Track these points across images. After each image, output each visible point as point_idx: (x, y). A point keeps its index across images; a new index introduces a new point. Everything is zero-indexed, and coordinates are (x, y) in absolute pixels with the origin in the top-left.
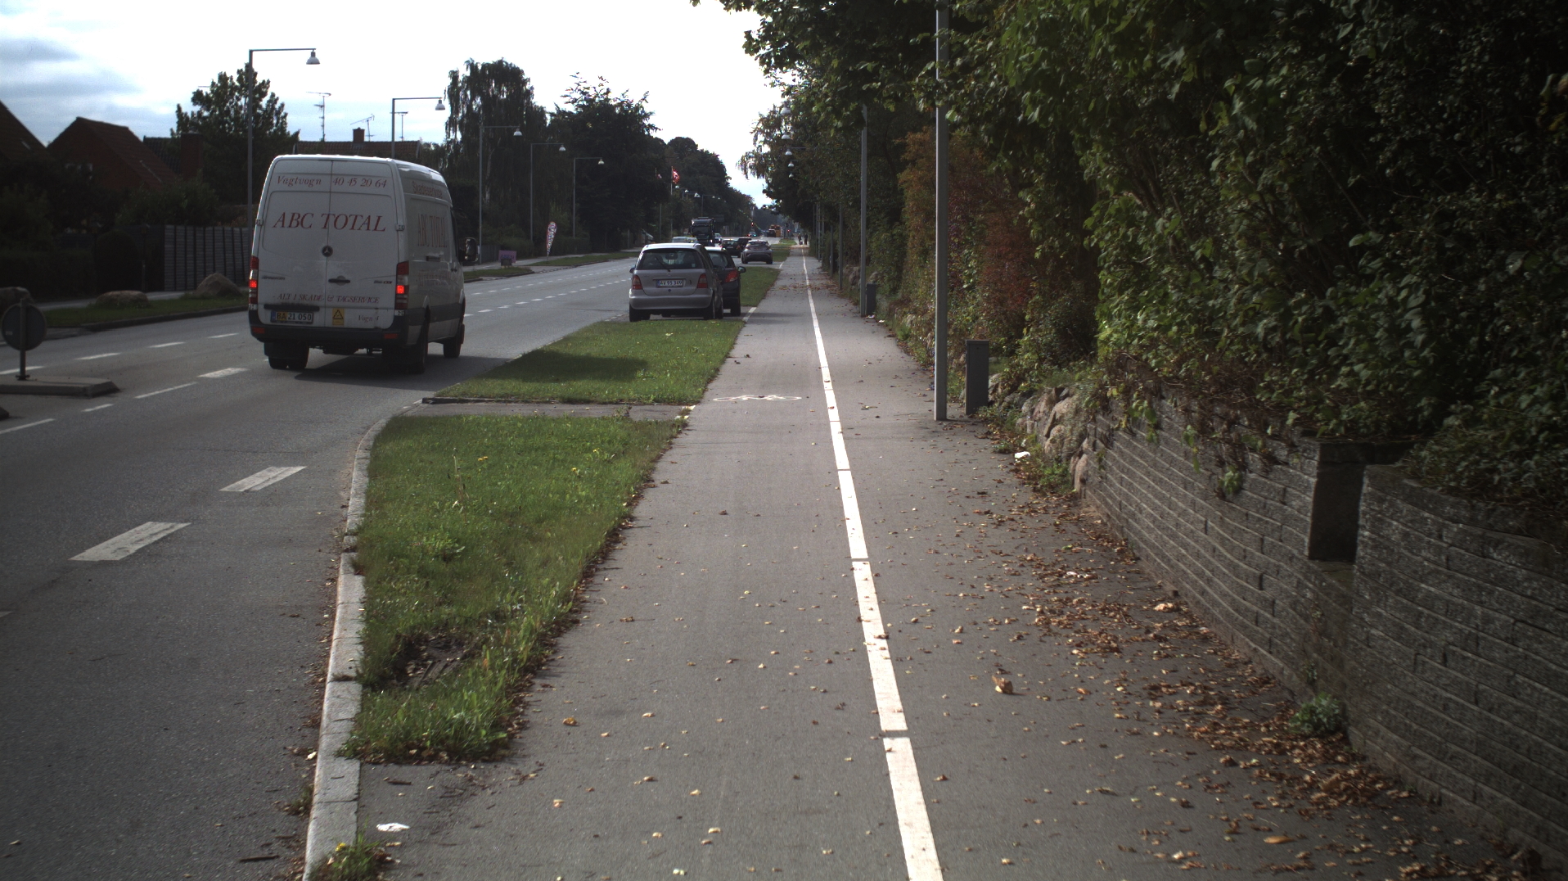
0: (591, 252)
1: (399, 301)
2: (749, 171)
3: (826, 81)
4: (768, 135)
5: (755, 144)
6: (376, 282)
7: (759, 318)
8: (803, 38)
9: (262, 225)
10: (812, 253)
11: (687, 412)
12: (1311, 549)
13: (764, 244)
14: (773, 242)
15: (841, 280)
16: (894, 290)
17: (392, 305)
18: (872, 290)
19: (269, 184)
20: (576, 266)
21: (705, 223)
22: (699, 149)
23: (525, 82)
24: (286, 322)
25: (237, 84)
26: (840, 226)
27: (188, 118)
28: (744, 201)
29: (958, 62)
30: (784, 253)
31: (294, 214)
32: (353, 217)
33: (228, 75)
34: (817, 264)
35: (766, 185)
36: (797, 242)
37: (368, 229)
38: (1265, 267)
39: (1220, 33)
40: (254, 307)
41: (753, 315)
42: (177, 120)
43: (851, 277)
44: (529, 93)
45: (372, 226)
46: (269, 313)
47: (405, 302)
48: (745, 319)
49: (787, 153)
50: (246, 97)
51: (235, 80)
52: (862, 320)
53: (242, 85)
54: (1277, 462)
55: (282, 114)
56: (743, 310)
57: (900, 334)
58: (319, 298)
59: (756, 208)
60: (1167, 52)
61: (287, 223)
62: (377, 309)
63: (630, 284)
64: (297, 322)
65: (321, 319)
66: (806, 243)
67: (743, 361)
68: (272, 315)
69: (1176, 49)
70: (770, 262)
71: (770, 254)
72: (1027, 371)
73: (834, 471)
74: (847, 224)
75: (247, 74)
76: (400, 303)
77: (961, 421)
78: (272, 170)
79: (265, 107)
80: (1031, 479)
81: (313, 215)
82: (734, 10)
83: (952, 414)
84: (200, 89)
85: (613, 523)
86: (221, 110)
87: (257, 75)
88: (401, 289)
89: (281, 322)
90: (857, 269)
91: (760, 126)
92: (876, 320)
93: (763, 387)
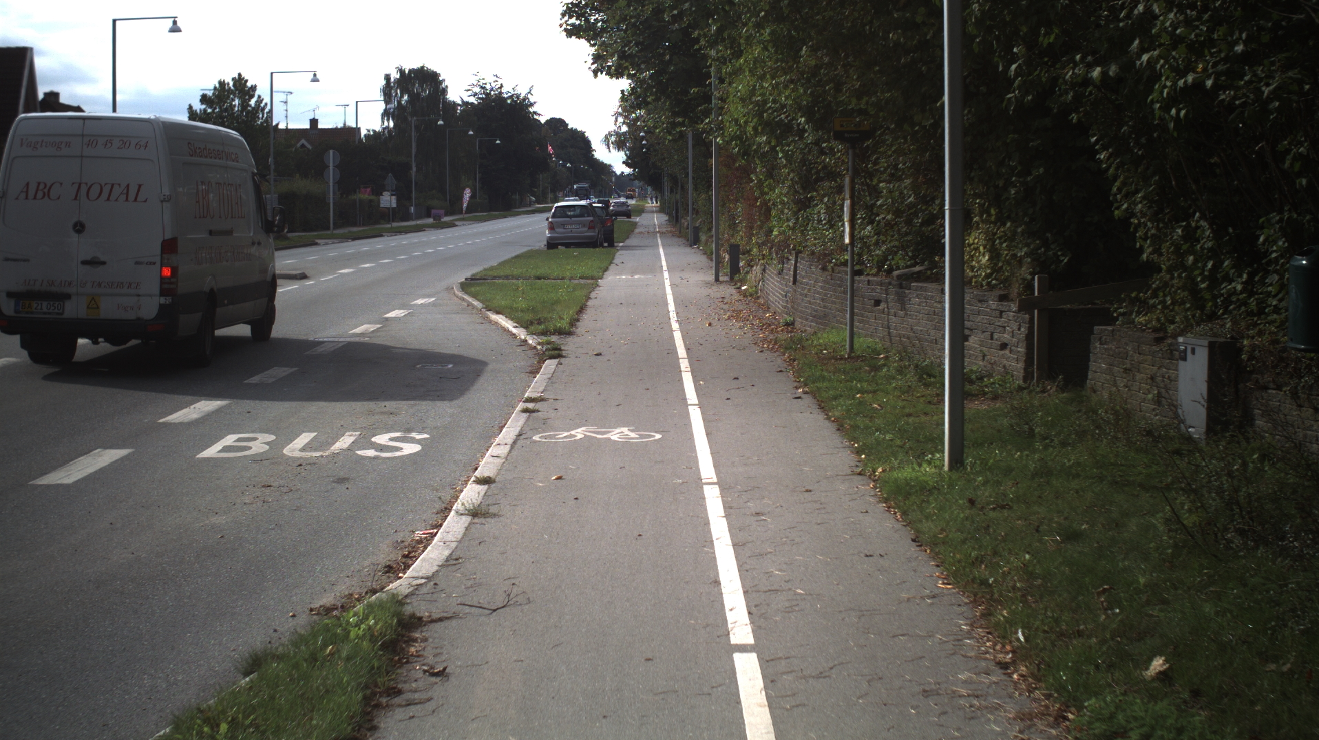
1: (166, 286)
2: (611, 145)
5: (615, 124)
6: (137, 263)
7: (626, 248)
10: (662, 210)
11: (598, 281)
12: (793, 281)
13: (624, 203)
14: (632, 202)
15: (680, 227)
16: (709, 229)
17: (157, 291)
18: (696, 231)
21: (583, 187)
22: (569, 127)
23: (441, 82)
24: (32, 313)
25: (232, 88)
26: (679, 189)
27: (196, 113)
28: (605, 169)
29: (720, 118)
30: (640, 211)
31: (39, 184)
32: (110, 186)
33: (226, 82)
34: (664, 218)
35: (625, 157)
36: (650, 202)
37: (127, 200)
38: (793, 204)
39: (778, 132)
41: (622, 246)
42: (189, 113)
43: (686, 224)
44: (444, 91)
45: (132, 196)
46: (12, 302)
47: (172, 287)
48: (618, 248)
49: (641, 134)
50: (239, 97)
51: (231, 85)
52: (690, 248)
53: (236, 89)
54: (789, 260)
55: (267, 111)
56: (616, 244)
57: (709, 253)
58: (70, 284)
59: (616, 174)
60: (763, 137)
61: (31, 195)
62: (139, 295)
63: (547, 228)
64: (45, 313)
65: (74, 309)
66: (657, 202)
67: (620, 264)
68: (17, 305)
69: (765, 136)
70: (629, 216)
71: (629, 210)
72: (753, 256)
74: (682, 188)
75: (240, 81)
76: (166, 288)
77: (726, 282)
78: (15, 132)
79: (253, 105)
80: (744, 294)
81: (61, 184)
82: (614, 79)
83: (721, 279)
84: (205, 92)
85: (580, 305)
86: (220, 108)
87: (247, 81)
88: (167, 272)
89: (27, 313)
90: (688, 218)
91: (620, 110)
92: (698, 248)
93: (633, 273)
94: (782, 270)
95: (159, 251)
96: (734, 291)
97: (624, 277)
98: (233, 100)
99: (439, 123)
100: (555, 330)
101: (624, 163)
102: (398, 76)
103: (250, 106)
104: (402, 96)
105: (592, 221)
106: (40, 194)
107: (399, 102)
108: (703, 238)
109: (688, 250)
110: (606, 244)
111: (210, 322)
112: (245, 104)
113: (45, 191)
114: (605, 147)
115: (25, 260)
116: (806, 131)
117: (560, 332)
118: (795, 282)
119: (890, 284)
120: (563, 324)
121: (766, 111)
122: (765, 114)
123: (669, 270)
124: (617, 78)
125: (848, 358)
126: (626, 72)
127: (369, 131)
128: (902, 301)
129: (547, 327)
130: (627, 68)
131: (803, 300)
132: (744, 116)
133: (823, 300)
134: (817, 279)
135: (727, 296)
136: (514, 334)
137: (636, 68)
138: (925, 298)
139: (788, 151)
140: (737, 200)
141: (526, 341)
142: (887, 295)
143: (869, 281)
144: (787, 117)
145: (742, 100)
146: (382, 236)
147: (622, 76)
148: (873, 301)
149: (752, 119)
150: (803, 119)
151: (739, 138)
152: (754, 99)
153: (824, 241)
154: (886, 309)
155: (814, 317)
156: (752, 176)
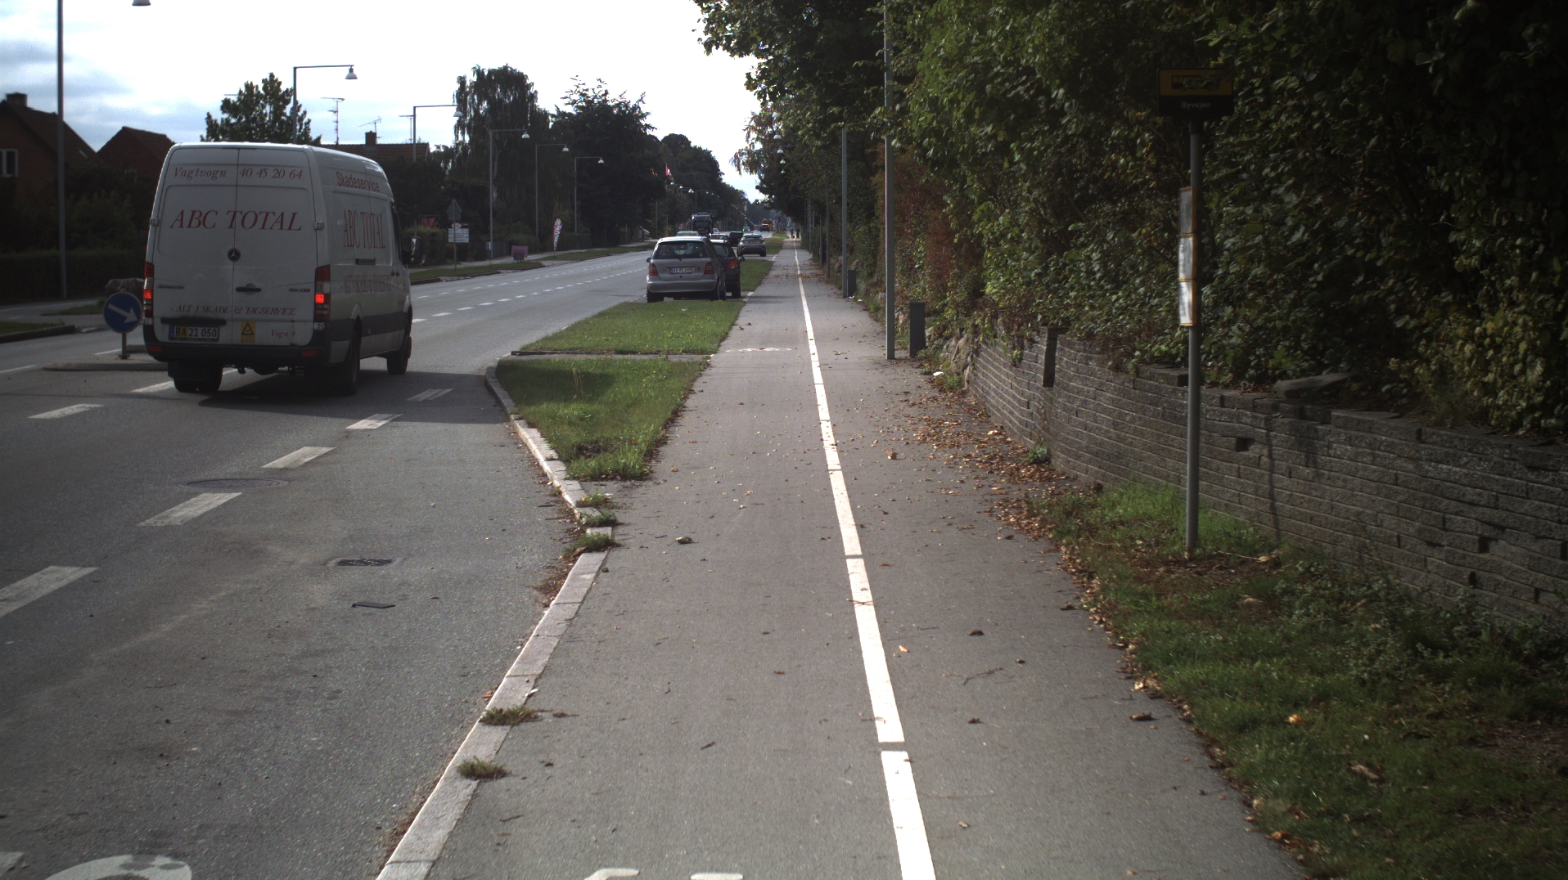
0: (591, 247)
1: (319, 312)
2: (743, 167)
3: (808, 109)
4: (760, 132)
5: (747, 141)
6: (292, 290)
7: (756, 299)
8: (790, 78)
9: (158, 224)
10: (804, 246)
11: (709, 358)
12: (1044, 381)
13: (757, 238)
14: (767, 236)
15: (829, 268)
16: (871, 275)
17: (311, 317)
18: (853, 275)
19: (165, 177)
20: (582, 260)
21: (704, 218)
22: (692, 145)
23: (529, 86)
24: (186, 339)
25: (262, 92)
26: (827, 219)
27: (217, 125)
28: (736, 196)
29: (898, 107)
30: (777, 247)
31: (194, 212)
32: (264, 215)
33: (254, 84)
34: (807, 256)
35: (759, 181)
36: (790, 236)
37: (281, 228)
38: (1037, 242)
39: (1012, 117)
40: (150, 321)
41: (751, 297)
42: (206, 126)
43: (837, 265)
44: (533, 97)
45: (286, 224)
46: (167, 328)
47: (325, 312)
48: (745, 300)
49: (779, 151)
50: (270, 104)
51: (260, 89)
52: (844, 300)
53: (267, 94)
54: (1034, 342)
55: (305, 120)
56: (742, 294)
57: (872, 307)
58: (225, 310)
59: (749, 202)
60: (983, 127)
61: (186, 223)
62: (293, 321)
63: (648, 272)
64: (200, 340)
65: (229, 335)
66: (798, 237)
67: (746, 327)
68: (171, 331)
69: (988, 125)
70: (763, 254)
71: (763, 247)
72: (949, 322)
73: (812, 385)
74: (832, 219)
75: (272, 84)
76: (320, 314)
77: (905, 360)
78: (169, 164)
79: (288, 114)
80: (940, 385)
81: (217, 212)
82: (736, 57)
83: (897, 354)
84: (228, 97)
85: (673, 407)
86: (247, 117)
87: (280, 83)
88: (320, 299)
89: (181, 339)
90: (841, 258)
91: (753, 123)
92: (855, 299)
93: (763, 343)
94: (1020, 360)
95: (313, 280)
96: (922, 380)
97: (749, 350)
98: (264, 107)
99: (523, 136)
100: (616, 472)
101: (757, 187)
102: (475, 79)
103: (285, 115)
104: (480, 103)
105: (709, 263)
106: (195, 223)
107: (477, 111)
108: (862, 286)
109: (842, 302)
110: (729, 294)
111: (355, 354)
112: (278, 112)
113: (200, 219)
114: (735, 169)
115: (180, 288)
116: (1064, 114)
117: (624, 475)
118: (1049, 381)
119: (1275, 408)
120: (630, 458)
121: (991, 81)
122: (988, 87)
123: (817, 339)
124: (741, 56)
125: (1191, 559)
126: (754, 47)
127: (438, 147)
128: (1307, 446)
129: (600, 466)
130: (754, 40)
131: (1069, 420)
132: (949, 91)
133: (1115, 425)
134: (1101, 384)
135: (912, 387)
136: (545, 475)
137: (768, 41)
138: (1370, 446)
139: (1032, 150)
140: (916, 234)
141: (560, 493)
142: (1269, 430)
143: (1222, 399)
144: (1027, 91)
145: (948, 62)
146: (439, 280)
147: (748, 53)
148: (1233, 440)
149: (964, 97)
150: (1061, 91)
151: (936, 133)
152: (968, 60)
153: (1109, 314)
154: (1265, 459)
155: (1096, 454)
156: (945, 198)
